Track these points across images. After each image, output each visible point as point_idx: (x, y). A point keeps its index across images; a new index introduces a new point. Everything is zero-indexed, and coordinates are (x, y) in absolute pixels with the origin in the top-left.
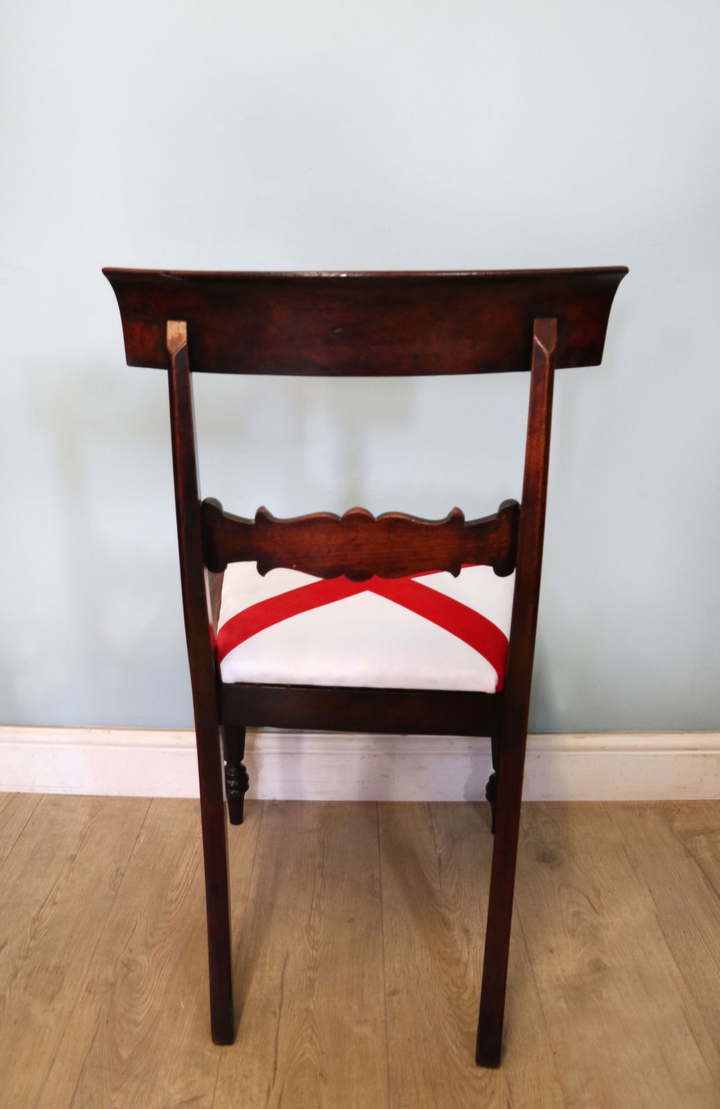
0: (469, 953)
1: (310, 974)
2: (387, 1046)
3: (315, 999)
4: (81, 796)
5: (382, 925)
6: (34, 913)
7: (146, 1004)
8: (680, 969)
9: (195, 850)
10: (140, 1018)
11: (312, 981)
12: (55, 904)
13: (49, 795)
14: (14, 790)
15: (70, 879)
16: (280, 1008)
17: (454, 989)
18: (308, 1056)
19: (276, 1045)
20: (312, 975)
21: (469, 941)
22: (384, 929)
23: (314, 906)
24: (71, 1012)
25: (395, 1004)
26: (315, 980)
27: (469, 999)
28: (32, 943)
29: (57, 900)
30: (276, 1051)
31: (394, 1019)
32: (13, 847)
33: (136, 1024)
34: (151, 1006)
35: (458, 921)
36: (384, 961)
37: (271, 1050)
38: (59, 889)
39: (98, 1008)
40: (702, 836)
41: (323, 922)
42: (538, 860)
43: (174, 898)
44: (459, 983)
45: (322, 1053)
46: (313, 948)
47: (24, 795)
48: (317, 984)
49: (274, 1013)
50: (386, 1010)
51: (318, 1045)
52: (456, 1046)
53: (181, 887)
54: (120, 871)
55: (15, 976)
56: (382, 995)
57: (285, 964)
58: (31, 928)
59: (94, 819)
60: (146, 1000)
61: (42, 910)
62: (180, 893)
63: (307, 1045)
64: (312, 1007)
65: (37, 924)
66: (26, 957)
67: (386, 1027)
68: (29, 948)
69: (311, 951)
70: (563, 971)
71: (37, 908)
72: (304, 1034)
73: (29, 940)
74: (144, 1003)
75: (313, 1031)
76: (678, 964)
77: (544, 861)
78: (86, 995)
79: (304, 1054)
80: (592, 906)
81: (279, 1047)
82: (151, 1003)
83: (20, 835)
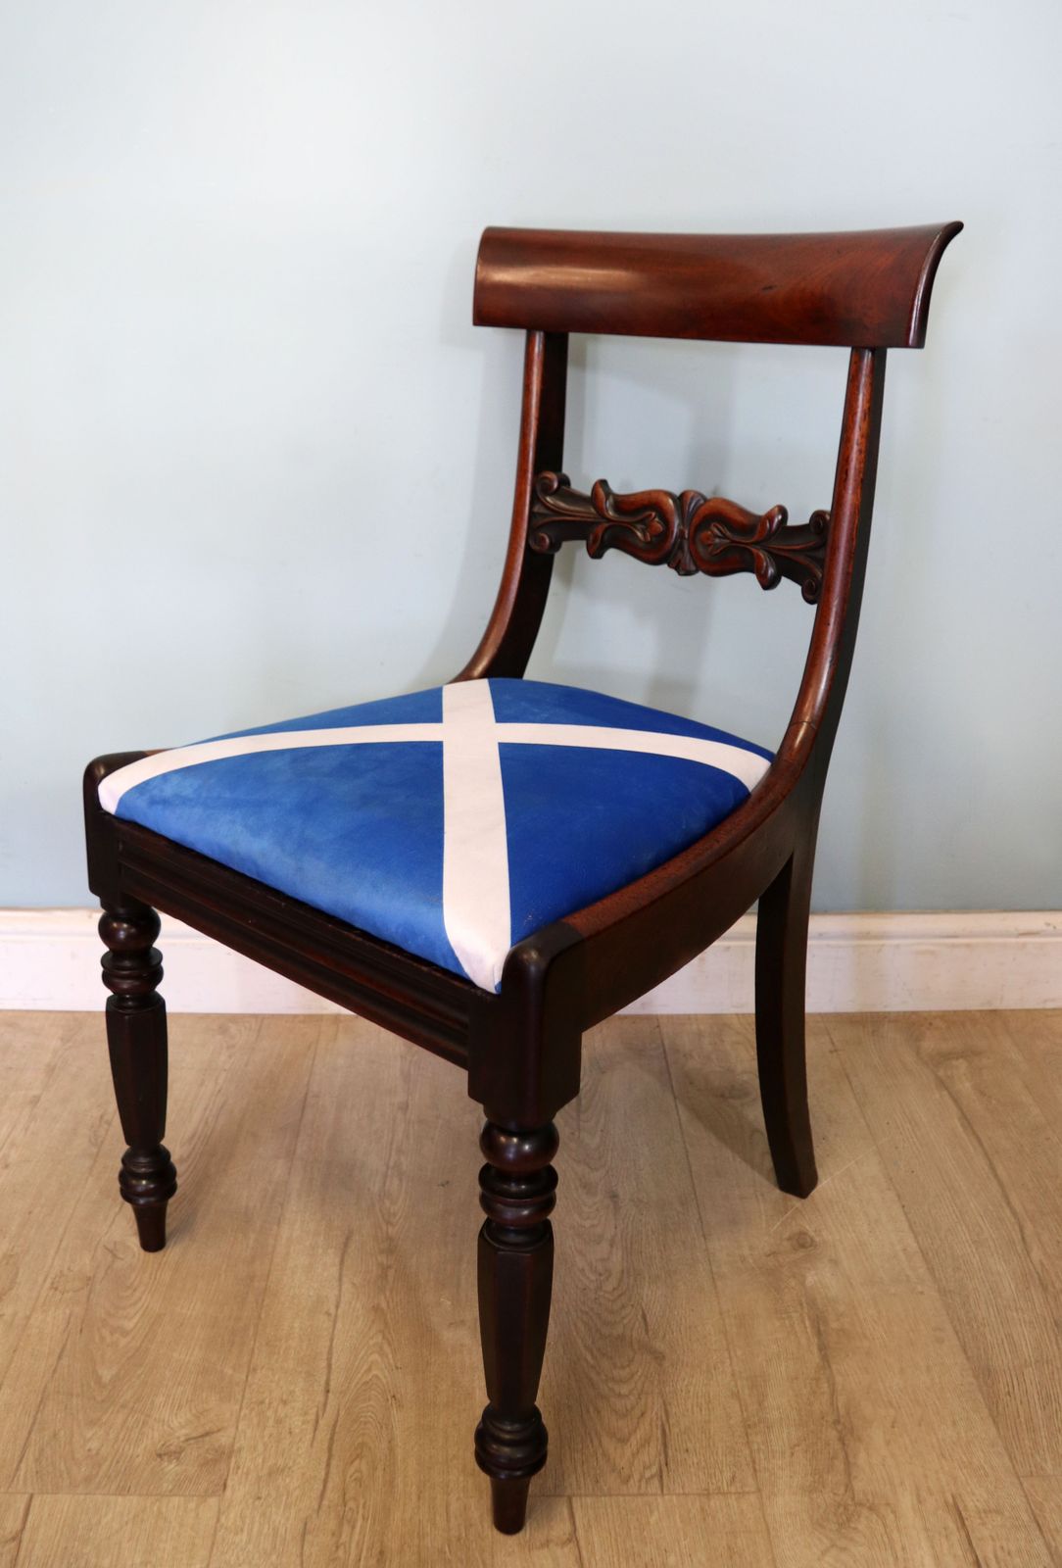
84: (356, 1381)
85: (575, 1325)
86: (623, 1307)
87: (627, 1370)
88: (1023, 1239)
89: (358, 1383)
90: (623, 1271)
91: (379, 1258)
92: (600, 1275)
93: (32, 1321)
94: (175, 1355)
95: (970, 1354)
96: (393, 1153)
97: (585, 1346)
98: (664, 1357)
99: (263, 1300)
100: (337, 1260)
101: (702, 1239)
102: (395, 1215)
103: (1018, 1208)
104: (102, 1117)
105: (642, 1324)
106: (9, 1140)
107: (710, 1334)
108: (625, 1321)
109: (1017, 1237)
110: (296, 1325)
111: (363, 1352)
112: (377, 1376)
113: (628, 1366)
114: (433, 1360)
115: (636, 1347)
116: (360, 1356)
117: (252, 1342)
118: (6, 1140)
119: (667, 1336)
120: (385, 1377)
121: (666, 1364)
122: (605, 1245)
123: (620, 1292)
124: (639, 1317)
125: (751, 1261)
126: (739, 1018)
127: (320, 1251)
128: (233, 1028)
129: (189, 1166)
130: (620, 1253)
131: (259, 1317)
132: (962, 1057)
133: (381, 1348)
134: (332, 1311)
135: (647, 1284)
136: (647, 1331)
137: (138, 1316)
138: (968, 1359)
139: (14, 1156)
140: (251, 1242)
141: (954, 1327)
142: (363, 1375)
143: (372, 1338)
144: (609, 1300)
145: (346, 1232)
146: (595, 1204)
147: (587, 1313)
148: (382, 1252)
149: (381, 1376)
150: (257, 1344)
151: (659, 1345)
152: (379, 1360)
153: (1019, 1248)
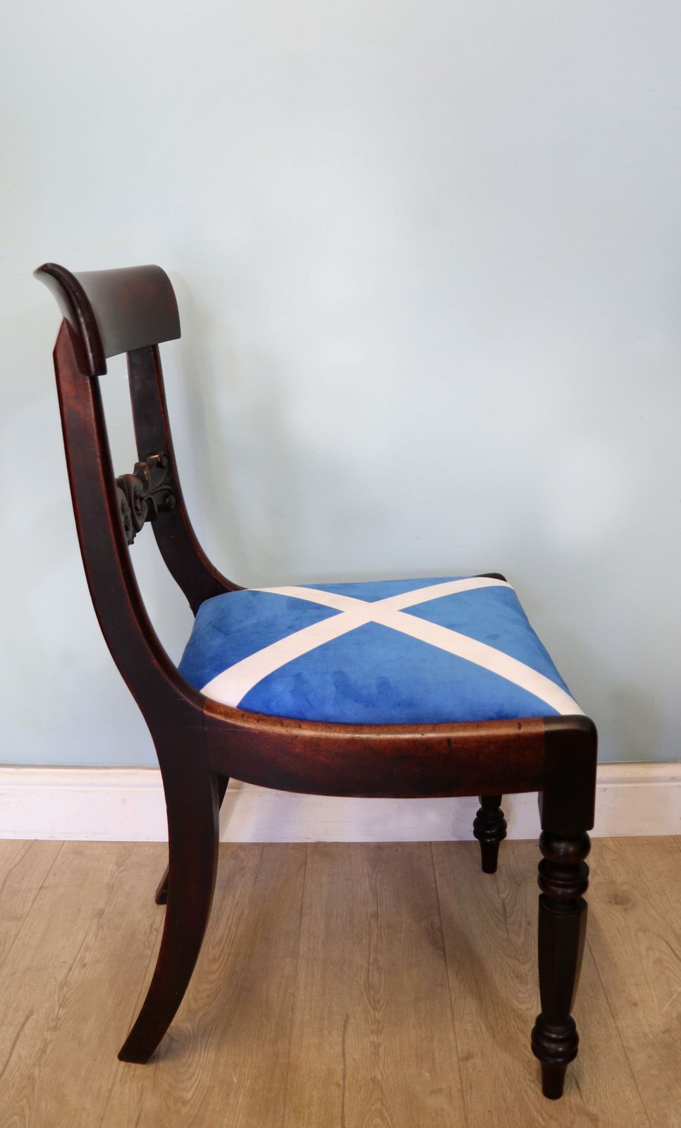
1: (373, 1038)
2: (466, 1120)
3: (381, 1066)
4: (106, 842)
5: (448, 981)
6: (60, 977)
7: (194, 1079)
9: (235, 902)
10: (188, 1096)
11: (377, 1046)
12: (84, 966)
13: (70, 842)
14: (31, 837)
15: (98, 938)
16: (344, 1078)
19: (343, 1122)
20: (376, 1040)
22: (451, 985)
23: (371, 961)
24: (111, 1091)
25: (470, 1070)
26: (379, 1045)
28: (62, 1012)
29: (86, 962)
31: (471, 1088)
32: (33, 901)
33: (185, 1103)
34: (200, 1081)
35: (530, 973)
36: (453, 1021)
37: (338, 1126)
38: (87, 948)
39: (140, 1085)
41: (383, 979)
42: (610, 902)
43: (217, 956)
46: (375, 1009)
47: (43, 842)
48: (381, 1050)
49: (338, 1085)
50: (461, 1077)
51: (389, 1120)
52: (542, 1115)
53: (223, 942)
54: (154, 927)
55: (43, 1051)
56: (455, 1059)
57: (345, 1028)
58: (58, 995)
59: (122, 868)
60: (194, 1074)
61: (70, 973)
62: (222, 951)
63: (378, 1121)
64: (379, 1077)
65: (65, 989)
66: (55, 1028)
67: (463, 1097)
68: (58, 1019)
69: (372, 1012)
70: (650, 1026)
71: (64, 972)
72: (373, 1108)
73: (57, 1009)
74: (191, 1078)
75: (382, 1104)
77: (617, 903)
78: (126, 1070)
80: (674, 951)
81: (347, 1124)
82: (199, 1078)
83: (40, 888)
85: (526, 1092)
91: (372, 1038)
93: (113, 1093)
94: (225, 1121)
96: (372, 953)
97: (536, 1110)
98: (598, 1120)
99: (288, 1074)
100: (340, 1039)
101: (612, 1019)
102: (379, 1002)
104: (151, 926)
105: (577, 1090)
106: (84, 944)
107: (630, 1099)
110: (315, 1094)
111: (368, 1117)
114: (422, 1123)
115: (575, 1110)
116: (367, 1119)
117: (283, 1110)
118: (82, 945)
119: (597, 1101)
124: (575, 1085)
125: (652, 1037)
126: (613, 841)
127: (326, 1032)
128: (242, 854)
129: (221, 963)
131: (286, 1089)
133: (381, 1113)
134: (341, 1082)
136: (582, 1096)
137: (193, 1089)
139: (89, 958)
140: (273, 1026)
143: (373, 1105)
145: (344, 1017)
146: (527, 991)
148: (372, 1032)
150: (287, 1111)
151: (593, 1109)
152: (381, 1124)
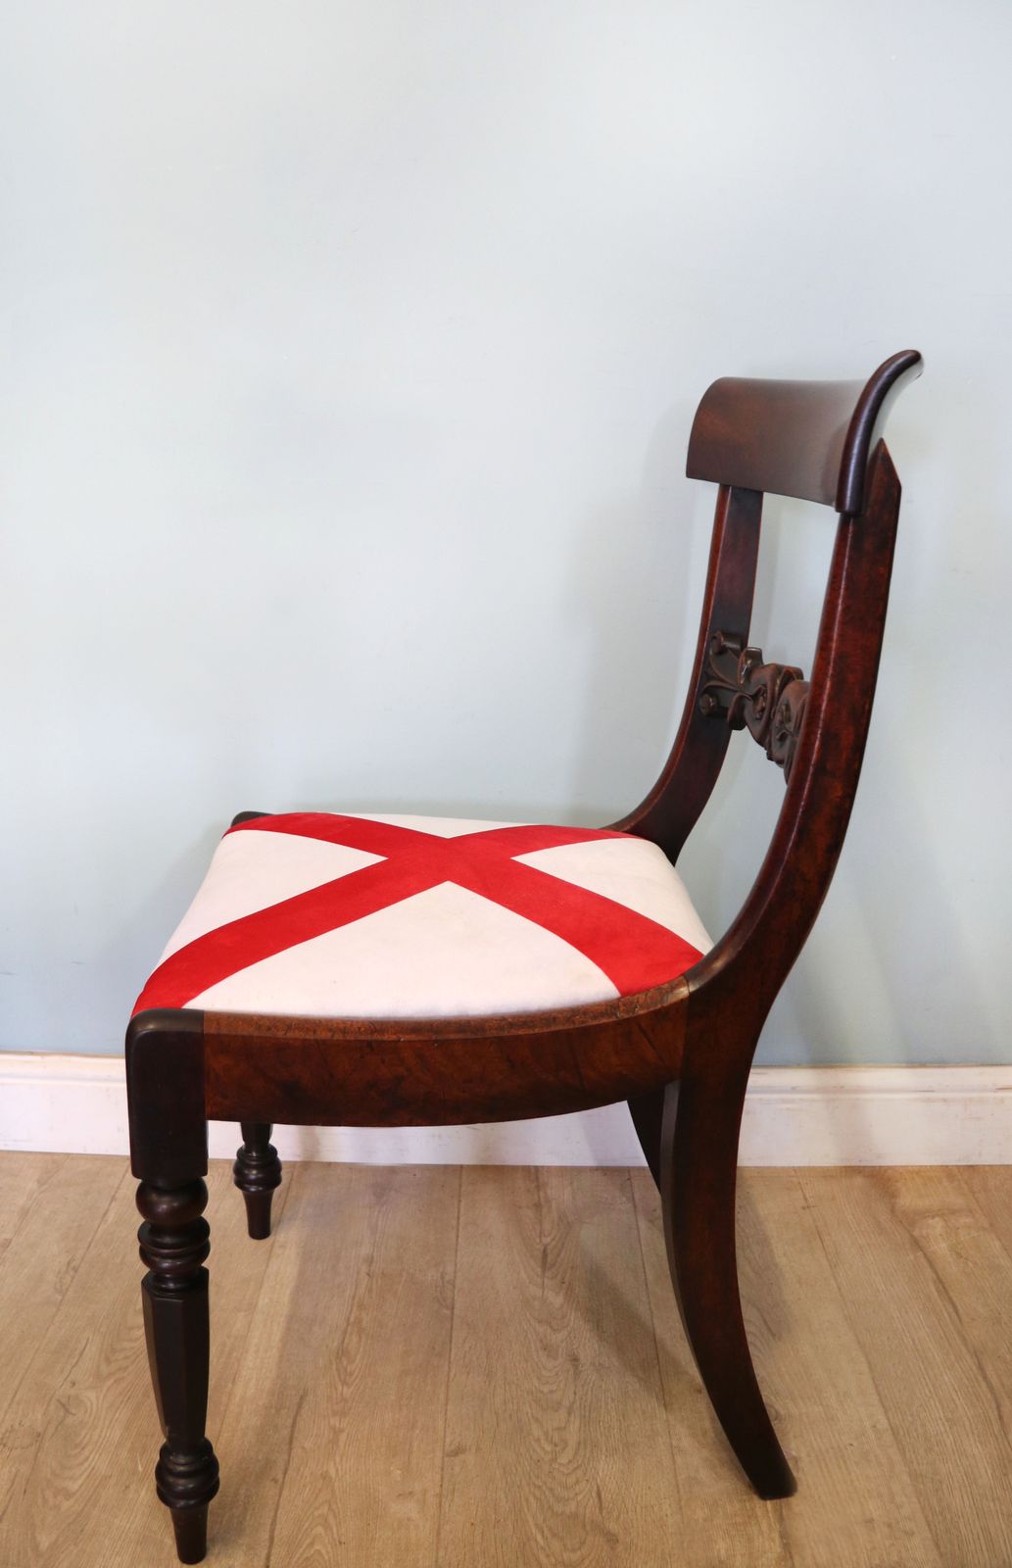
0: (575, 1393)
1: (335, 1421)
2: (438, 1533)
3: (338, 1459)
4: (30, 1153)
5: (450, 1350)
7: (86, 1466)
8: (888, 1419)
10: (75, 1486)
11: (337, 1432)
16: (285, 1473)
17: (548, 1448)
18: (317, 1547)
19: (272, 1531)
20: (338, 1425)
21: (577, 1374)
22: (453, 1356)
23: (352, 1320)
25: (457, 1470)
26: (342, 1431)
27: (570, 1461)
30: (272, 1539)
31: (453, 1492)
33: (68, 1495)
34: (92, 1470)
35: (565, 1343)
36: (448, 1403)
37: (266, 1536)
39: (14, 1470)
40: (937, 1219)
41: (363, 1344)
44: (556, 1439)
45: (340, 1543)
46: (344, 1383)
48: (343, 1436)
49: (275, 1480)
50: (442, 1478)
51: (334, 1530)
54: (73, 1263)
56: (439, 1454)
57: (299, 1405)
59: (44, 1187)
60: (87, 1459)
63: (320, 1530)
64: (332, 1472)
67: (440, 1503)
69: (340, 1388)
72: (316, 1514)
74: (83, 1463)
75: (330, 1508)
76: (886, 1412)
79: (312, 1544)
81: (276, 1533)
82: (93, 1463)
84: (298, 1555)
85: (528, 1500)
86: (577, 1482)
87: (579, 1552)
88: (1001, 1417)
89: (299, 1558)
90: (579, 1443)
91: (332, 1422)
92: (556, 1445)
94: (117, 1521)
95: (942, 1549)
96: (355, 1308)
97: (536, 1525)
98: (617, 1541)
100: (289, 1421)
101: (664, 1408)
102: (351, 1374)
103: (994, 1381)
105: (596, 1500)
107: (667, 1515)
108: (580, 1498)
109: (993, 1415)
110: (242, 1491)
111: (307, 1525)
112: (319, 1551)
113: (580, 1549)
114: (378, 1535)
115: (588, 1528)
116: (305, 1527)
119: (622, 1516)
120: (328, 1552)
121: (620, 1548)
122: (563, 1413)
123: (575, 1466)
124: (594, 1494)
127: (273, 1411)
130: (577, 1424)
132: (938, 1215)
133: (326, 1520)
134: (280, 1477)
135: (603, 1457)
136: (601, 1509)
137: (82, 1479)
138: (941, 1555)
141: (926, 1517)
142: (304, 1551)
143: (317, 1509)
144: (564, 1474)
145: (301, 1391)
146: (555, 1367)
147: (539, 1487)
148: (335, 1414)
149: (324, 1552)
151: (613, 1527)
152: (323, 1534)
153: (996, 1427)
